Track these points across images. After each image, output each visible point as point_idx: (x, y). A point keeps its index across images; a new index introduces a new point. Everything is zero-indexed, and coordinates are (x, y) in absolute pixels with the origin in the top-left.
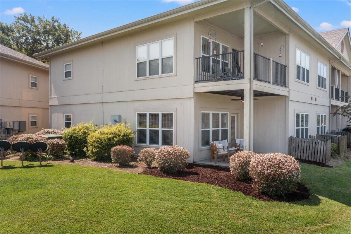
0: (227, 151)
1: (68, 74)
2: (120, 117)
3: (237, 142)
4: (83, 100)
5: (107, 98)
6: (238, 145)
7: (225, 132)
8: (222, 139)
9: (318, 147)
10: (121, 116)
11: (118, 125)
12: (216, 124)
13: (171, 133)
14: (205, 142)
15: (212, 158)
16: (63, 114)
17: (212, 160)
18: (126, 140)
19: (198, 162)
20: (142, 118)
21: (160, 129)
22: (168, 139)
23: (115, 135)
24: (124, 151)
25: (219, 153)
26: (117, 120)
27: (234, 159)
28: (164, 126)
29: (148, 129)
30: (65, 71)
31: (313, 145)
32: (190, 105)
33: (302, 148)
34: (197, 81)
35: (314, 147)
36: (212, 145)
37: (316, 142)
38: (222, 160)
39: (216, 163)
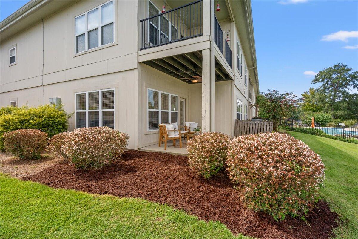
0: (179, 134)
1: (13, 59)
3: (187, 126)
6: (188, 128)
7: (174, 115)
8: (172, 123)
9: (264, 128)
10: (60, 98)
12: (165, 106)
14: (153, 125)
15: (161, 142)
16: (9, 101)
17: (161, 145)
19: (143, 149)
21: (100, 110)
22: (109, 121)
25: (169, 137)
26: (55, 103)
27: (196, 146)
28: (105, 107)
29: (87, 111)
30: (11, 57)
31: (258, 127)
33: (248, 130)
35: (260, 129)
36: (161, 127)
37: (261, 124)
38: (172, 144)
39: (165, 149)
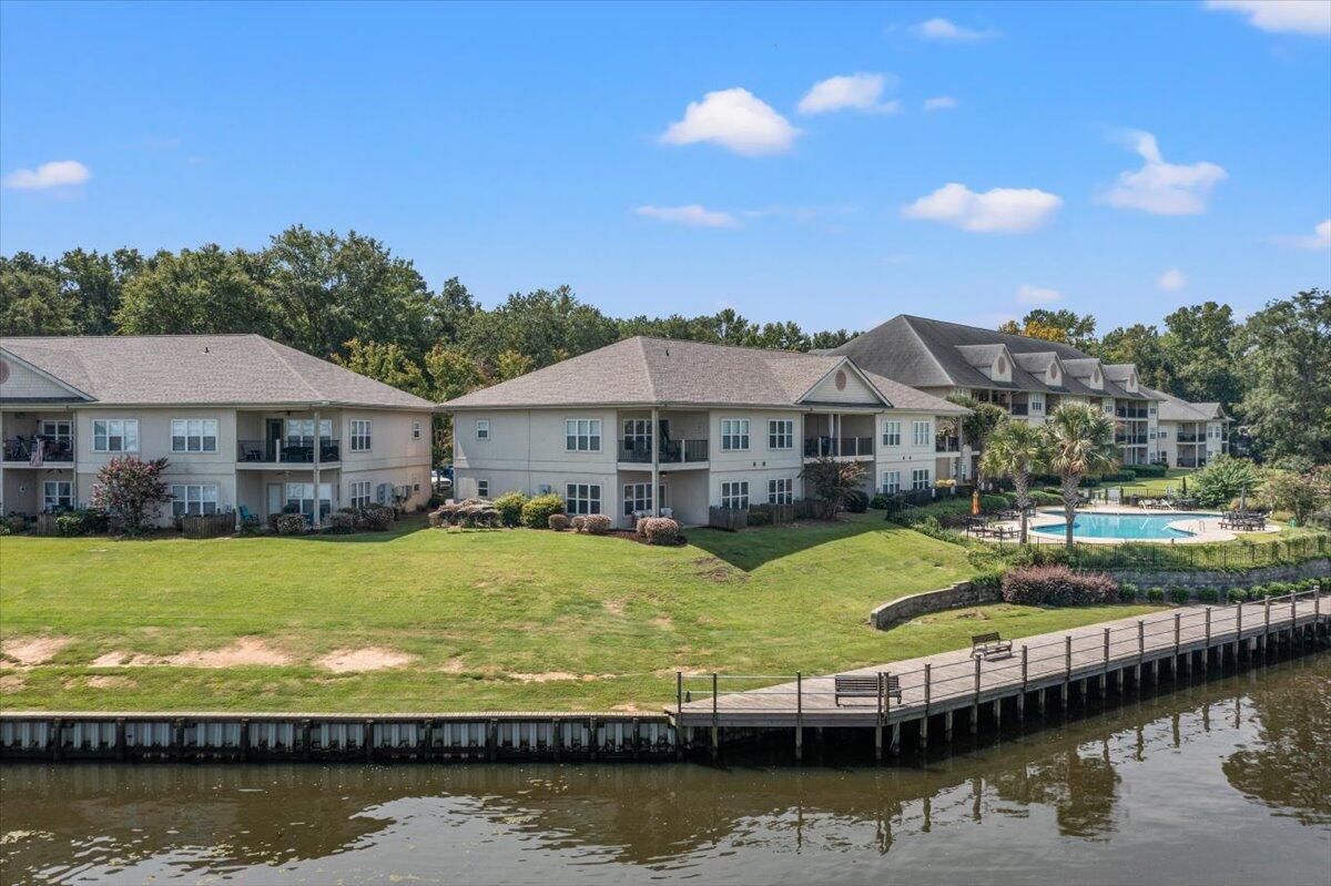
2: (549, 487)
4: (504, 465)
5: (533, 466)
11: (550, 496)
12: (640, 495)
13: (598, 503)
16: (476, 479)
18: (558, 510)
20: (571, 489)
21: (589, 500)
22: (596, 508)
23: (549, 505)
24: (559, 519)
26: (547, 491)
28: (592, 497)
29: (577, 499)
32: (614, 480)
34: (619, 461)
